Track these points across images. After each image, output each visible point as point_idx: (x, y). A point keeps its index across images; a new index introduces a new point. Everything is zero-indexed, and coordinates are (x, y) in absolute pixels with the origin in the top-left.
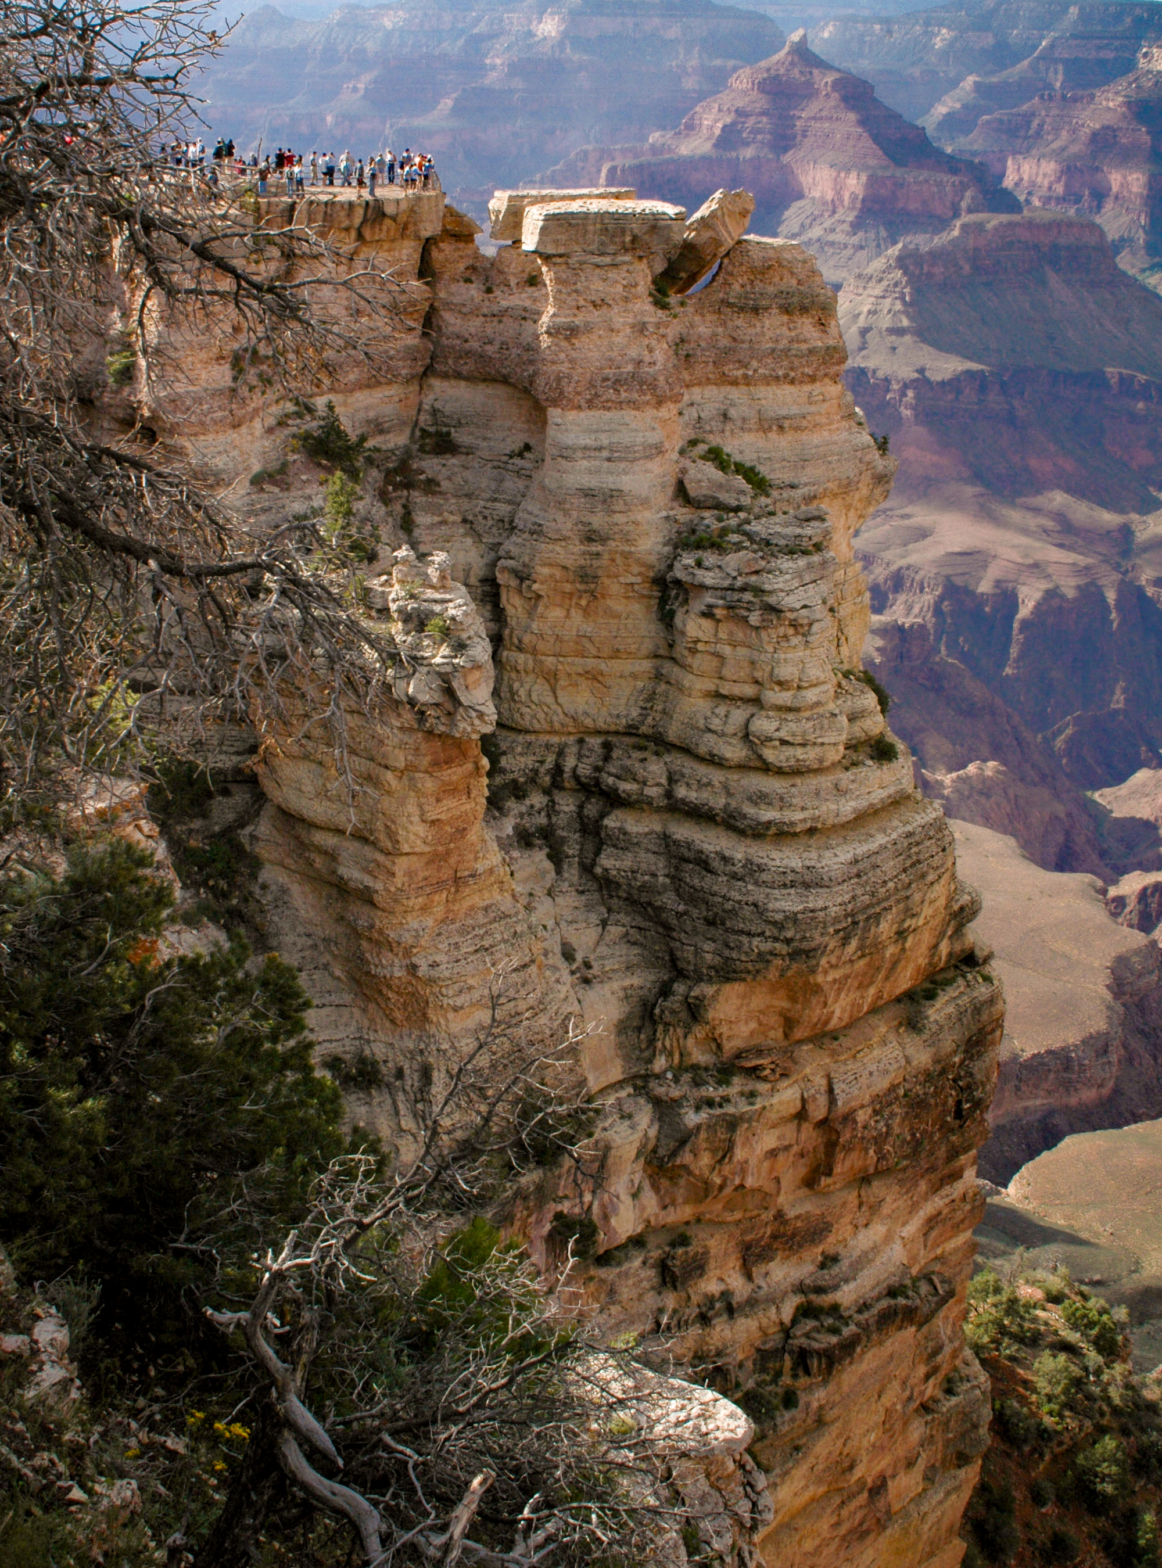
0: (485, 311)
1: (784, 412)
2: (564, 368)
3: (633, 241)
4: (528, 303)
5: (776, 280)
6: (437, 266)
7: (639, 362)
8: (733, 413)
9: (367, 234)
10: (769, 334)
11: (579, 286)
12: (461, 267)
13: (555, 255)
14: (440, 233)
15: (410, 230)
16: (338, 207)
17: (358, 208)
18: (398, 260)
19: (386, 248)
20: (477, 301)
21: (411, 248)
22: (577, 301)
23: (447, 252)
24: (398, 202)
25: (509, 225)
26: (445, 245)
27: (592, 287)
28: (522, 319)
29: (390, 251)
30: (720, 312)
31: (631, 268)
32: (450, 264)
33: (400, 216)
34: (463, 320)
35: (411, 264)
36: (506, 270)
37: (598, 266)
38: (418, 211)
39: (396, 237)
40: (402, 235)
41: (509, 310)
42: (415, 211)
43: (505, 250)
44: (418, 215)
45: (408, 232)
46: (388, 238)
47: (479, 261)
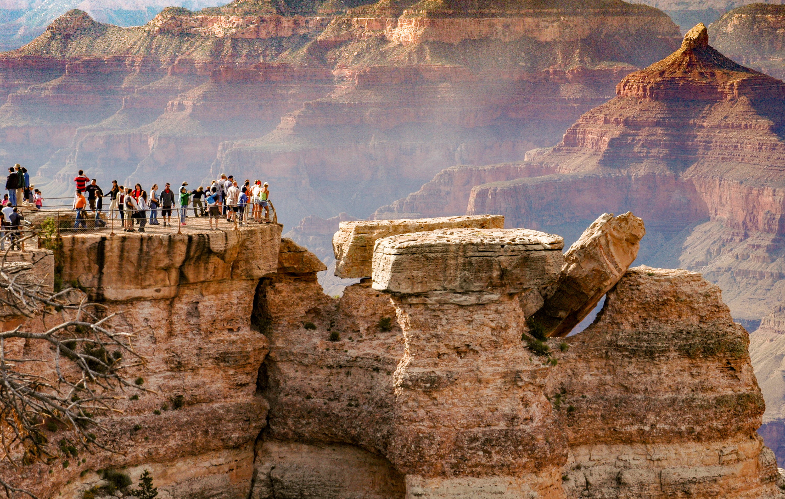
0: (330, 361)
1: (690, 475)
2: (424, 427)
3: (501, 277)
4: (380, 352)
5: (674, 317)
6: (273, 310)
7: (513, 419)
8: (627, 477)
9: (190, 275)
10: (668, 382)
11: (439, 330)
12: (301, 310)
13: (410, 295)
14: (276, 271)
15: (241, 269)
16: (156, 244)
17: (179, 244)
18: (227, 304)
19: (213, 290)
20: (320, 350)
21: (242, 289)
22: (438, 347)
23: (284, 294)
24: (226, 237)
25: (357, 260)
26: (282, 286)
27: (455, 331)
28: (374, 370)
29: (218, 293)
30: (607, 357)
31: (500, 308)
32: (288, 307)
33: (229, 252)
34: (304, 372)
35: (243, 308)
36: (354, 313)
37: (461, 306)
38: (250, 247)
39: (225, 277)
40: (232, 274)
41: (359, 359)
42: (246, 247)
43: (352, 290)
44: (250, 251)
45: (238, 271)
46: (215, 279)
47: (323, 304)
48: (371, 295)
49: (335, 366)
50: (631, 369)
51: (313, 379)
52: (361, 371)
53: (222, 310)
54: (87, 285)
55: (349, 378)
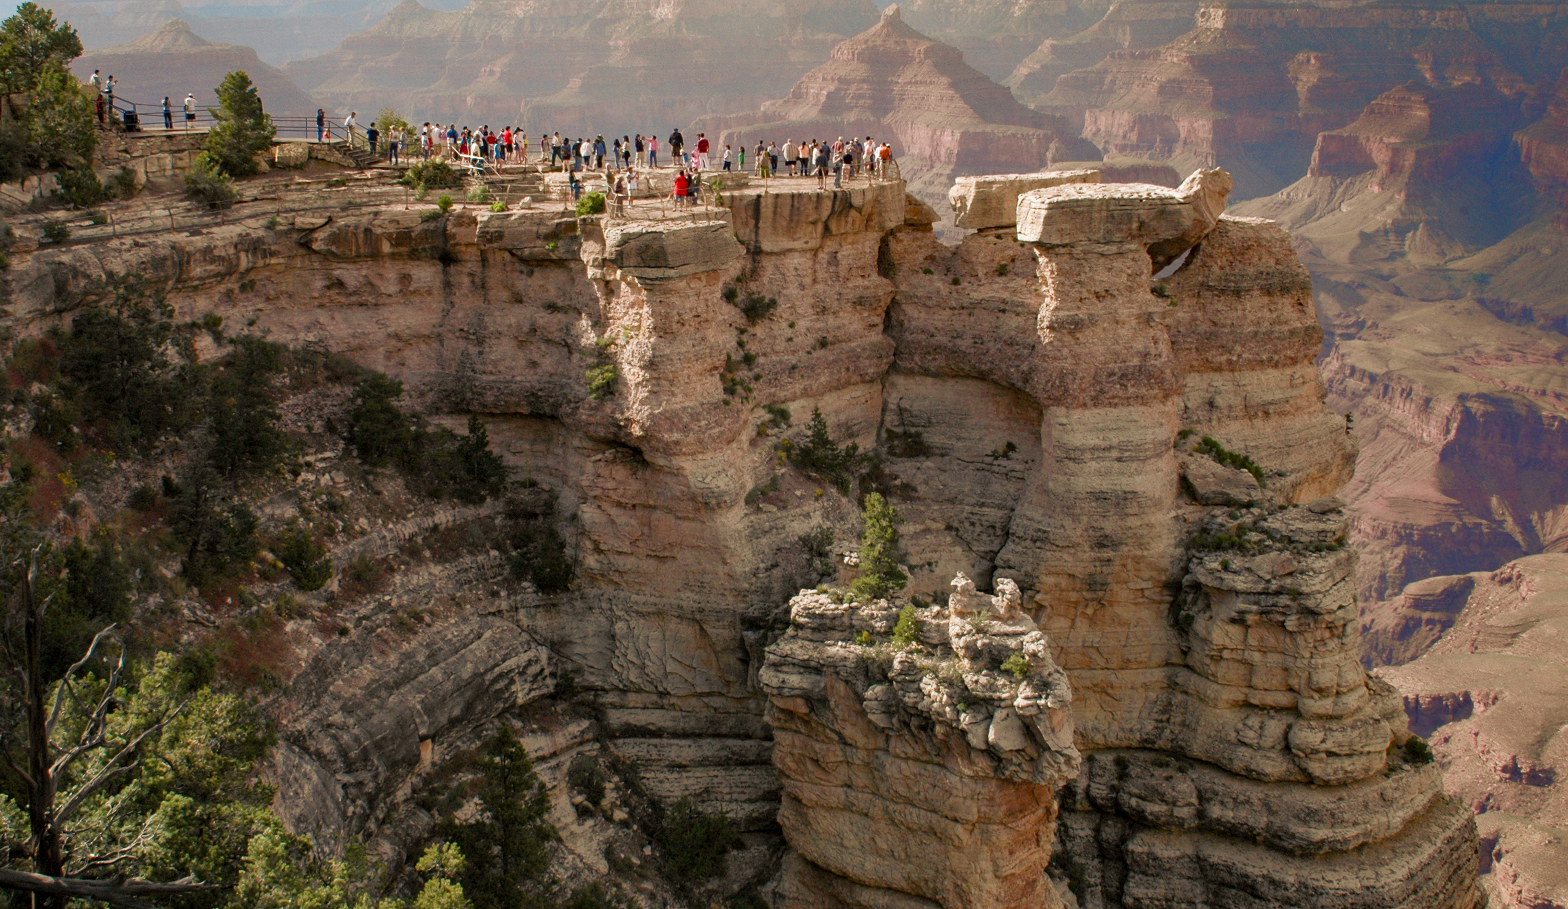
0: (954, 304)
1: (1268, 397)
2: (1068, 364)
3: (1140, 228)
4: (1006, 295)
5: (1255, 260)
6: (895, 258)
7: (1145, 355)
8: (1219, 401)
9: (833, 226)
10: (1251, 317)
11: (1083, 277)
12: (920, 257)
13: (1058, 246)
14: (903, 223)
15: (875, 222)
16: (805, 200)
17: (826, 200)
18: (861, 253)
19: (850, 240)
20: (944, 294)
21: (873, 240)
22: (1081, 292)
23: (905, 243)
24: (864, 192)
25: (978, 212)
26: (903, 235)
27: (1096, 277)
28: (999, 311)
29: (854, 244)
30: (1199, 296)
31: (1137, 256)
32: (908, 255)
33: (866, 206)
34: (927, 313)
35: (872, 256)
36: (974, 259)
37: (1102, 255)
38: (882, 201)
39: (861, 229)
40: (866, 226)
41: (983, 302)
42: (879, 201)
43: (972, 239)
44: (883, 205)
45: (872, 224)
46: (854, 231)
47: (938, 251)
49: (958, 308)
50: (1219, 306)
51: (936, 319)
52: (984, 312)
53: (857, 259)
54: (746, 239)
55: (973, 318)
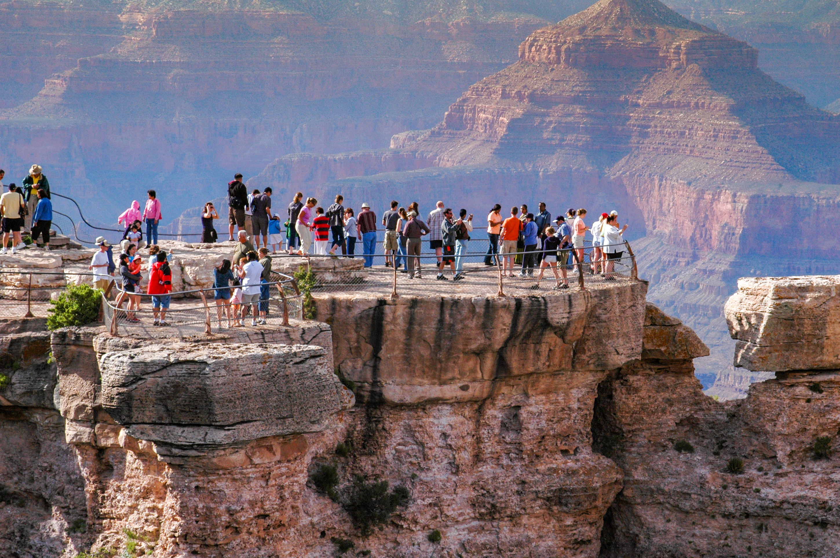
4: (827, 495)
6: (624, 419)
9: (514, 362)
12: (670, 420)
14: (640, 358)
15: (588, 353)
16: (465, 312)
17: (502, 313)
18: (563, 409)
19: (543, 386)
20: (713, 488)
21: (586, 386)
23: (643, 393)
24: (570, 301)
25: (778, 341)
26: (639, 380)
28: (816, 524)
29: (550, 392)
32: (648, 415)
33: (573, 326)
34: (681, 522)
35: (582, 416)
36: (769, 427)
38: (603, 317)
39: (563, 366)
40: (573, 362)
41: (785, 506)
42: (598, 317)
43: (766, 390)
44: (604, 324)
45: (584, 357)
46: (550, 369)
47: (703, 410)
48: (799, 399)
49: (737, 514)
51: (698, 534)
52: (788, 525)
53: (555, 419)
54: (355, 378)
55: (764, 535)
